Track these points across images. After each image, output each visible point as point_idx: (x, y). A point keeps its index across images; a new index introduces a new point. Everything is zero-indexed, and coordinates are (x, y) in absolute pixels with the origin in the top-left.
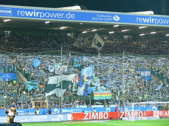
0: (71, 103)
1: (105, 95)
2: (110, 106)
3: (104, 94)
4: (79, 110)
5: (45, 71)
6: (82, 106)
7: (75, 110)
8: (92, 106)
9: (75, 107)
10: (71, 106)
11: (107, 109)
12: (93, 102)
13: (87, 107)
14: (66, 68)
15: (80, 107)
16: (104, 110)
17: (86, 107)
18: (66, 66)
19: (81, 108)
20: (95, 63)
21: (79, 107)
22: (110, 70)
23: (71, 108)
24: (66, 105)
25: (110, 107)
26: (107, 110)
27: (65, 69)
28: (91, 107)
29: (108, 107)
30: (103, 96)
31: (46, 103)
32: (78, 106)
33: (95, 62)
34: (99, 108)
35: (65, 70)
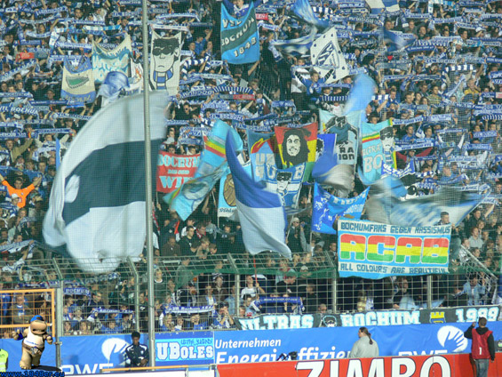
0: (211, 301)
1: (407, 251)
2: (459, 313)
3: (403, 242)
4: (265, 343)
5: (40, 95)
6: (281, 321)
7: (235, 345)
8: (348, 320)
9: (236, 325)
10: (209, 321)
11: (446, 333)
12: (353, 292)
13: (316, 324)
14: (169, 74)
15: (271, 327)
16: (422, 337)
17: (310, 325)
18: (170, 57)
19: (276, 333)
20: (361, 37)
21: (262, 324)
22: (461, 82)
23: (209, 335)
24: (176, 310)
25: (461, 319)
26: (442, 340)
27: (163, 80)
28: (340, 324)
29: (451, 319)
30: (400, 258)
31: (49, 304)
32: (257, 321)
33: (360, 32)
34: (390, 330)
35: (169, 83)
